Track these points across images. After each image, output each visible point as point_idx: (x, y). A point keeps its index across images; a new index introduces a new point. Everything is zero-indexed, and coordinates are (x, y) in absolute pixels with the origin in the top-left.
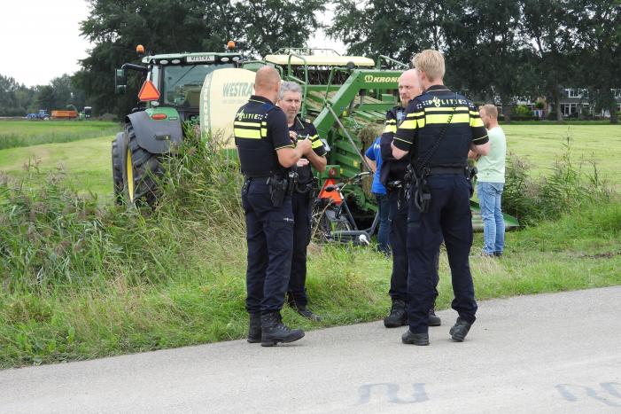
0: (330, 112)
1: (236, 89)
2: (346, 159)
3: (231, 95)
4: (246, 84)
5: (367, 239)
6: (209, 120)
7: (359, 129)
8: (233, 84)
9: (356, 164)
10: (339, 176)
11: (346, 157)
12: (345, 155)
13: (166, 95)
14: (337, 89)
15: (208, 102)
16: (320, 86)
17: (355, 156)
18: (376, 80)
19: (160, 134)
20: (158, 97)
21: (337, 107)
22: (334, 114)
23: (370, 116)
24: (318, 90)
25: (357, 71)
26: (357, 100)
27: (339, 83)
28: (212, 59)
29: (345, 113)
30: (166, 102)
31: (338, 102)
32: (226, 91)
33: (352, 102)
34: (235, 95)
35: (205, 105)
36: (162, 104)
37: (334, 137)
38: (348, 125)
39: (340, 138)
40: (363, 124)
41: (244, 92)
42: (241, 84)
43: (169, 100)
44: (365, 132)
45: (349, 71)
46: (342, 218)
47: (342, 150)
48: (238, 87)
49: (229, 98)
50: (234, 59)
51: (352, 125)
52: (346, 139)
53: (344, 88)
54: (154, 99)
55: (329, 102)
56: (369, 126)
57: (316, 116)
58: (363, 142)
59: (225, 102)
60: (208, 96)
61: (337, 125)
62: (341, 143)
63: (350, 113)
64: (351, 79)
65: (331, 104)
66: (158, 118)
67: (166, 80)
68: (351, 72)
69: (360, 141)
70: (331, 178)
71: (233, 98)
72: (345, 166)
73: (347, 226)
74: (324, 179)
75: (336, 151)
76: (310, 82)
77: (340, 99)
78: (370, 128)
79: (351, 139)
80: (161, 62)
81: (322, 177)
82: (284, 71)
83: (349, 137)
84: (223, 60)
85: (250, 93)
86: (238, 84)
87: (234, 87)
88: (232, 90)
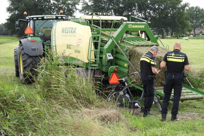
0: (113, 41)
1: (68, 30)
2: (121, 63)
3: (66, 33)
4: (73, 28)
5: (139, 105)
6: (55, 43)
7: (127, 49)
8: (67, 28)
9: (126, 65)
10: (118, 71)
11: (121, 62)
12: (120, 61)
13: (36, 32)
14: (116, 30)
15: (55, 35)
16: (109, 29)
17: (125, 62)
18: (133, 27)
19: (33, 48)
20: (32, 32)
21: (116, 39)
22: (115, 42)
23: (132, 43)
24: (104, 31)
25: (125, 23)
26: (125, 35)
27: (117, 28)
28: (55, 17)
29: (119, 41)
30: (36, 34)
31: (116, 37)
32: (63, 31)
33: (122, 37)
34: (67, 33)
35: (54, 37)
36: (34, 36)
37: (114, 52)
38: (122, 48)
39: (117, 53)
40: (129, 47)
41: (71, 31)
42: (70, 28)
43: (37, 34)
44: (131, 51)
45: (121, 22)
47: (118, 58)
48: (69, 29)
49: (64, 34)
50: (63, 18)
51: (125, 47)
53: (119, 30)
54: (31, 34)
55: (112, 37)
57: (106, 43)
58: (130, 56)
59: (62, 36)
60: (55, 33)
61: (116, 47)
62: (119, 56)
63: (122, 42)
64: (122, 26)
65: (114, 38)
66: (33, 41)
67: (36, 26)
68: (122, 23)
69: (128, 55)
70: (115, 72)
71: (66, 34)
72: (120, 66)
73: (129, 99)
74: (112, 72)
75: (116, 59)
76: (102, 27)
77: (118, 35)
78: (133, 49)
79: (124, 54)
80: (34, 18)
81: (111, 71)
82: (89, 23)
83: (123, 53)
84: (59, 18)
85: (75, 32)
86: (68, 28)
87: (67, 29)
88: (66, 30)
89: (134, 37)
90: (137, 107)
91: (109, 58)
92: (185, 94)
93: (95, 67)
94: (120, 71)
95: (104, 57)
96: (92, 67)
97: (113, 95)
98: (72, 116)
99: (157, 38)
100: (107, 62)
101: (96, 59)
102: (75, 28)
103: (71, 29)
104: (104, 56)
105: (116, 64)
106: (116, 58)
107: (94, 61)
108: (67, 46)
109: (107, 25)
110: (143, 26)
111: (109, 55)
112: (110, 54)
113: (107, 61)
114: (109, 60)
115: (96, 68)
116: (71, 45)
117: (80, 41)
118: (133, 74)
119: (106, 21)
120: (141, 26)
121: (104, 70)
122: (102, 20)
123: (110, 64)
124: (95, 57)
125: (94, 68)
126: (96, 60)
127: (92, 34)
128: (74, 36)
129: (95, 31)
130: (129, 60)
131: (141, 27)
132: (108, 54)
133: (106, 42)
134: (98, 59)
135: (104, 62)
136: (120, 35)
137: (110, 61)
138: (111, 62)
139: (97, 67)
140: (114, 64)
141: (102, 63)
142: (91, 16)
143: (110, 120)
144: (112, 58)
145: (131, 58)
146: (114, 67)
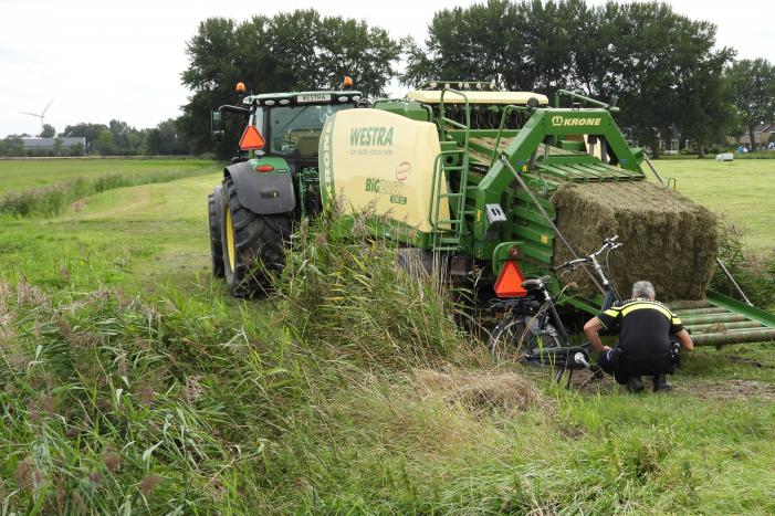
0: (505, 167)
1: (369, 137)
2: (529, 232)
3: (362, 143)
4: (383, 129)
5: (586, 359)
6: (331, 175)
7: (549, 191)
8: (365, 129)
9: (545, 239)
10: (522, 256)
11: (529, 229)
12: (526, 226)
13: (272, 143)
14: (515, 135)
15: (330, 152)
16: (492, 130)
17: (544, 228)
18: (567, 122)
19: (266, 189)
20: (262, 144)
21: (515, 160)
22: (513, 171)
23: (563, 173)
24: (479, 136)
25: (540, 111)
26: (541, 149)
27: (516, 128)
28: (328, 98)
29: (525, 168)
30: (273, 150)
31: (515, 154)
32: (354, 138)
33: (534, 154)
34: (368, 143)
35: (326, 156)
36: (268, 154)
37: (510, 201)
38: (534, 186)
39: (517, 201)
40: (555, 183)
41: (380, 138)
42: (376, 129)
43: (276, 148)
44: (560, 195)
45: (529, 110)
46: (550, 330)
47: (522, 219)
48: (372, 133)
49: (359, 147)
50: (355, 98)
51: (541, 184)
52: (533, 205)
53: (523, 133)
54: (258, 148)
55: (504, 153)
56: (566, 186)
57: (486, 173)
58: (557, 209)
59: (353, 152)
60: (330, 144)
61: (515, 184)
62: (524, 212)
63: (533, 168)
64: (532, 121)
65: (507, 156)
66: (264, 171)
67: (273, 124)
68: (531, 113)
69: (552, 208)
70: (512, 259)
71: (365, 147)
72: (529, 241)
73: (556, 340)
74: (502, 261)
75: (514, 221)
76: (473, 126)
77: (519, 149)
78: (568, 190)
79: (539, 206)
80: (266, 102)
81: (500, 258)
82: (434, 112)
83: (537, 202)
84: (340, 99)
85: (389, 141)
86: (371, 129)
87: (365, 133)
88: (363, 136)
89: (569, 153)
90: (582, 366)
91: (494, 218)
92: (726, 324)
93: (451, 245)
94: (527, 256)
95: (479, 216)
96: (444, 245)
97: (509, 331)
98: (385, 393)
99: (639, 156)
100: (489, 230)
101: (454, 221)
102: (392, 129)
103: (377, 133)
104: (479, 211)
105: (515, 237)
106: (515, 218)
107: (449, 227)
108: (368, 185)
109: (486, 117)
110: (597, 122)
111: (493, 210)
112: (497, 206)
113: (487, 227)
114: (495, 223)
115: (454, 248)
116: (378, 181)
117: (405, 167)
118: (568, 265)
119: (484, 105)
120: (589, 120)
121: (479, 253)
122: (471, 105)
123: (496, 235)
124: (453, 217)
125: (448, 249)
126: (453, 226)
127: (443, 147)
128: (390, 152)
129: (450, 137)
130: (556, 222)
131: (590, 122)
132: (489, 207)
133: (483, 171)
134: (460, 221)
135: (480, 231)
136: (527, 147)
137: (497, 226)
138: (499, 231)
139: (456, 245)
140: (509, 235)
141: (473, 233)
142: (440, 92)
143: (499, 403)
144: (502, 217)
145: (560, 217)
146: (510, 244)
